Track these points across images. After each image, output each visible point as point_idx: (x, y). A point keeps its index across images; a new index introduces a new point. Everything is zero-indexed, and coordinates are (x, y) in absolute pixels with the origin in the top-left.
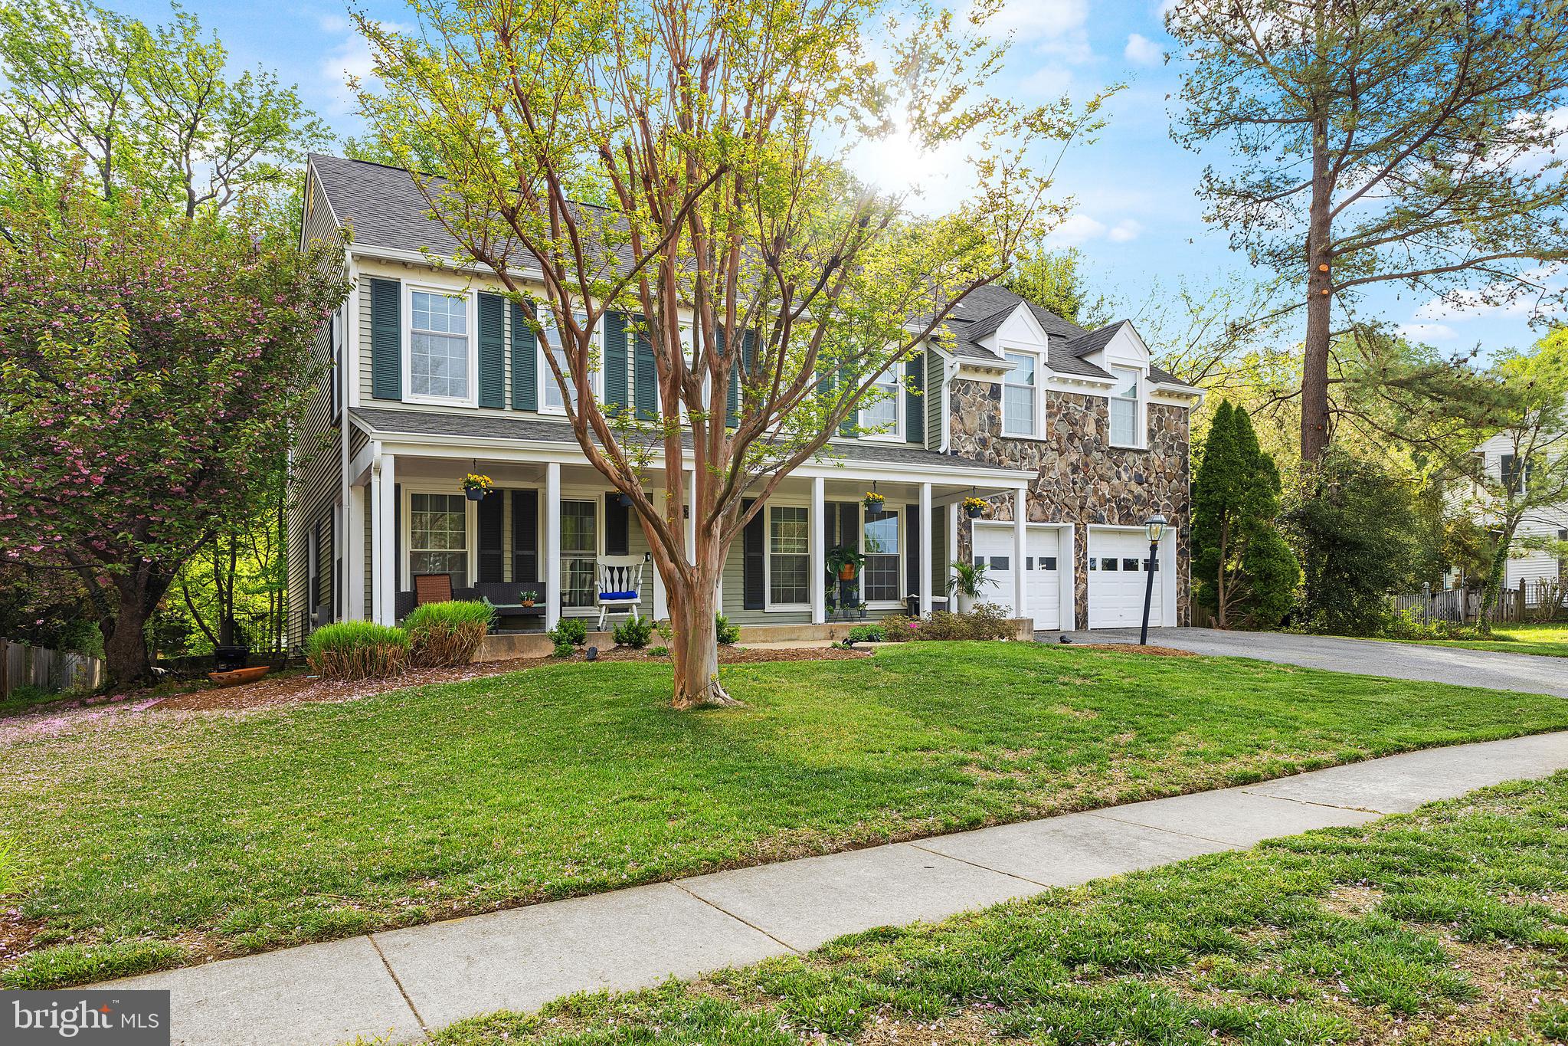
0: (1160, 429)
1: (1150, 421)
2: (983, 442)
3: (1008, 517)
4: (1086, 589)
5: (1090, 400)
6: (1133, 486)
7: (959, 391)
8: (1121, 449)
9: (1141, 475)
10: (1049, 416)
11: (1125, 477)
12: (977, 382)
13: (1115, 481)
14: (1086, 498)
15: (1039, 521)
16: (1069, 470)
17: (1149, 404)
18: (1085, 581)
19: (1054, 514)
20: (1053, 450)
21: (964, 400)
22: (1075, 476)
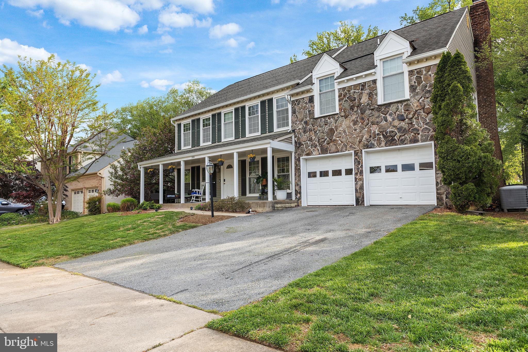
0: (419, 83)
1: (410, 81)
2: (306, 123)
3: (318, 153)
4: (363, 184)
5: (363, 86)
6: (396, 123)
7: (295, 105)
8: (388, 104)
9: (402, 115)
10: (339, 101)
11: (389, 119)
12: (303, 98)
13: (384, 123)
14: (363, 137)
15: (334, 153)
16: (351, 124)
17: (409, 71)
18: (362, 180)
19: (342, 148)
20: (342, 116)
21: (297, 108)
22: (355, 126)
